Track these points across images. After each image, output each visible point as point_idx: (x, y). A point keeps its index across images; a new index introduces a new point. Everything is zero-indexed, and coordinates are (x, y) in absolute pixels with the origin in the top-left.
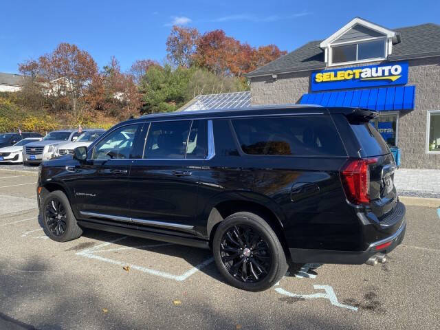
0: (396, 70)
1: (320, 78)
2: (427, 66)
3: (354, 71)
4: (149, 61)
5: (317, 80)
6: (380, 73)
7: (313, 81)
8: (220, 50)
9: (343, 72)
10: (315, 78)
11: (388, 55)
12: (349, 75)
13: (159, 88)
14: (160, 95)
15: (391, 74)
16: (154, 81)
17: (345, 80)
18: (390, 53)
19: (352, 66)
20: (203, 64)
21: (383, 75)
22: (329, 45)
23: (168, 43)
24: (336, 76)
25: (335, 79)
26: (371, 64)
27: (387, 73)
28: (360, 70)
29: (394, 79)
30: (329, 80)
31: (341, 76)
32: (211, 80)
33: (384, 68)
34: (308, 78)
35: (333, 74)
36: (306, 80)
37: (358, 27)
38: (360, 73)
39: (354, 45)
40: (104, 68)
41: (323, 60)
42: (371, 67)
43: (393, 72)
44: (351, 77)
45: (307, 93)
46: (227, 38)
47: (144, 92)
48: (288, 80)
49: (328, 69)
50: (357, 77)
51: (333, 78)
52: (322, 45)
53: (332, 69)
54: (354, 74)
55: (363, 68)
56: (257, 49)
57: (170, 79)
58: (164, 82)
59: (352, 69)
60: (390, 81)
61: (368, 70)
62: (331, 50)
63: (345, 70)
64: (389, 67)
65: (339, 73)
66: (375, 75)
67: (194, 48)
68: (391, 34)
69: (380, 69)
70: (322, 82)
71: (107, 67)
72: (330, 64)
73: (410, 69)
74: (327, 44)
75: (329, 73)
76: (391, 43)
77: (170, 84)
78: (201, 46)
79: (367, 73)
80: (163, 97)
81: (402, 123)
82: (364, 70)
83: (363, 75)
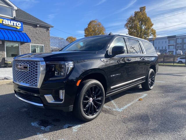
0: (19, 24)
15: (17, 26)
21: (14, 25)
27: (15, 25)
29: (18, 28)
33: (14, 22)
38: (3, 21)
42: (8, 20)
50: (1, 22)
55: (4, 19)
60: (17, 29)
61: (7, 21)
64: (16, 22)
68: (16, 8)
69: (12, 22)
79: (6, 22)
81: (22, 48)
82: (4, 20)
83: (4, 22)
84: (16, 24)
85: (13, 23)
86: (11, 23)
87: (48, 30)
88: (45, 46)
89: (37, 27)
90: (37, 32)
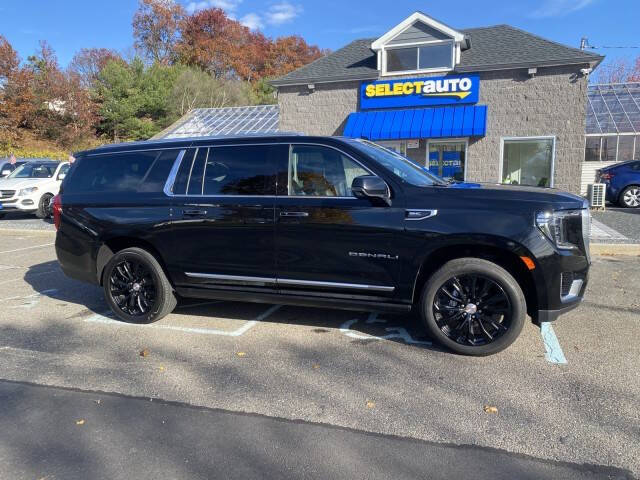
0: (465, 84)
1: (371, 91)
2: (500, 81)
3: (416, 83)
4: (103, 50)
5: (368, 94)
6: (446, 88)
7: (362, 95)
8: (220, 39)
9: (401, 84)
10: (365, 91)
11: (456, 65)
12: (408, 88)
13: (125, 95)
14: (127, 107)
15: (459, 90)
16: (116, 83)
17: (404, 95)
18: (458, 62)
19: (412, 77)
20: (193, 59)
21: (450, 91)
22: (383, 47)
23: (135, 24)
24: (392, 89)
25: (391, 93)
26: (435, 75)
27: (454, 88)
28: (422, 83)
29: (462, 95)
30: (383, 94)
31: (399, 89)
32: (207, 85)
33: (451, 81)
34: (355, 91)
35: (387, 86)
36: (353, 93)
37: (419, 25)
38: (422, 87)
39: (415, 48)
40: (30, 59)
41: (375, 67)
42: (435, 79)
43: (462, 87)
44: (411, 91)
45: (354, 111)
46: (229, 22)
47: (101, 102)
48: (329, 92)
49: (382, 79)
50: (418, 91)
51: (388, 93)
52: (374, 46)
53: (386, 79)
54: (415, 87)
55: (425, 80)
56: (274, 42)
57: (142, 81)
58: (134, 86)
59: (412, 81)
60: (458, 98)
61: (432, 82)
62: (385, 54)
63: (404, 81)
64: (457, 80)
65: (395, 85)
66: (440, 90)
67: (178, 35)
68: (459, 37)
69: (446, 82)
70: (375, 97)
71: (34, 58)
72: (385, 73)
73: (482, 83)
74: (380, 45)
75: (383, 85)
76: (459, 49)
77: (143, 89)
78: (188, 32)
79: (431, 87)
80: (132, 110)
81: (472, 153)
82: (427, 82)
83: (426, 90)
84: (458, 84)
85: (450, 85)
86: (442, 86)
87: (581, 75)
88: (558, 139)
89: (530, 76)
90: (531, 94)
